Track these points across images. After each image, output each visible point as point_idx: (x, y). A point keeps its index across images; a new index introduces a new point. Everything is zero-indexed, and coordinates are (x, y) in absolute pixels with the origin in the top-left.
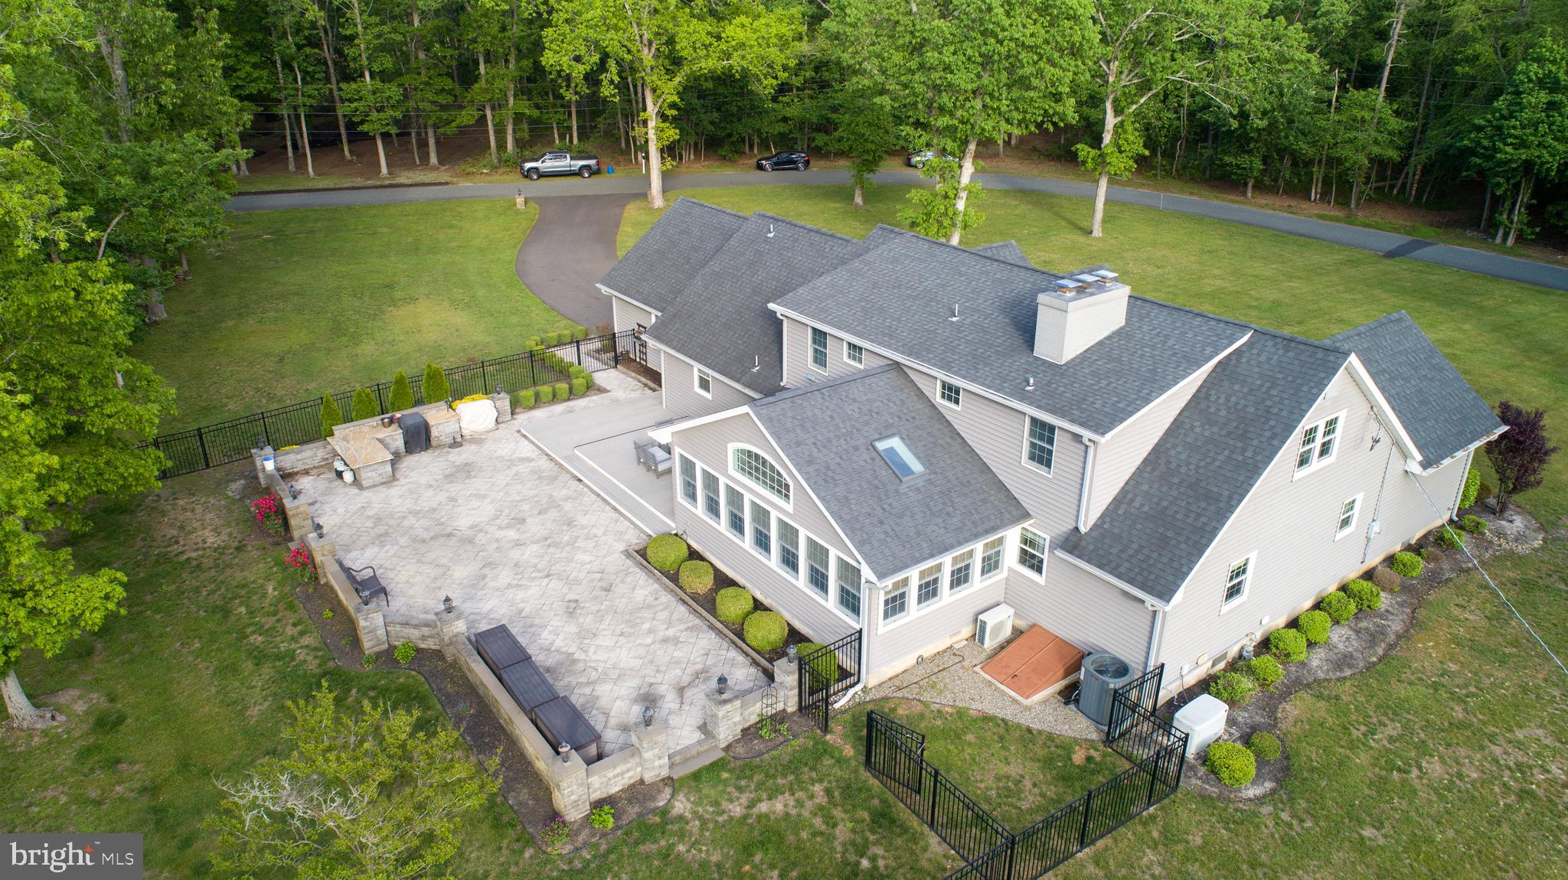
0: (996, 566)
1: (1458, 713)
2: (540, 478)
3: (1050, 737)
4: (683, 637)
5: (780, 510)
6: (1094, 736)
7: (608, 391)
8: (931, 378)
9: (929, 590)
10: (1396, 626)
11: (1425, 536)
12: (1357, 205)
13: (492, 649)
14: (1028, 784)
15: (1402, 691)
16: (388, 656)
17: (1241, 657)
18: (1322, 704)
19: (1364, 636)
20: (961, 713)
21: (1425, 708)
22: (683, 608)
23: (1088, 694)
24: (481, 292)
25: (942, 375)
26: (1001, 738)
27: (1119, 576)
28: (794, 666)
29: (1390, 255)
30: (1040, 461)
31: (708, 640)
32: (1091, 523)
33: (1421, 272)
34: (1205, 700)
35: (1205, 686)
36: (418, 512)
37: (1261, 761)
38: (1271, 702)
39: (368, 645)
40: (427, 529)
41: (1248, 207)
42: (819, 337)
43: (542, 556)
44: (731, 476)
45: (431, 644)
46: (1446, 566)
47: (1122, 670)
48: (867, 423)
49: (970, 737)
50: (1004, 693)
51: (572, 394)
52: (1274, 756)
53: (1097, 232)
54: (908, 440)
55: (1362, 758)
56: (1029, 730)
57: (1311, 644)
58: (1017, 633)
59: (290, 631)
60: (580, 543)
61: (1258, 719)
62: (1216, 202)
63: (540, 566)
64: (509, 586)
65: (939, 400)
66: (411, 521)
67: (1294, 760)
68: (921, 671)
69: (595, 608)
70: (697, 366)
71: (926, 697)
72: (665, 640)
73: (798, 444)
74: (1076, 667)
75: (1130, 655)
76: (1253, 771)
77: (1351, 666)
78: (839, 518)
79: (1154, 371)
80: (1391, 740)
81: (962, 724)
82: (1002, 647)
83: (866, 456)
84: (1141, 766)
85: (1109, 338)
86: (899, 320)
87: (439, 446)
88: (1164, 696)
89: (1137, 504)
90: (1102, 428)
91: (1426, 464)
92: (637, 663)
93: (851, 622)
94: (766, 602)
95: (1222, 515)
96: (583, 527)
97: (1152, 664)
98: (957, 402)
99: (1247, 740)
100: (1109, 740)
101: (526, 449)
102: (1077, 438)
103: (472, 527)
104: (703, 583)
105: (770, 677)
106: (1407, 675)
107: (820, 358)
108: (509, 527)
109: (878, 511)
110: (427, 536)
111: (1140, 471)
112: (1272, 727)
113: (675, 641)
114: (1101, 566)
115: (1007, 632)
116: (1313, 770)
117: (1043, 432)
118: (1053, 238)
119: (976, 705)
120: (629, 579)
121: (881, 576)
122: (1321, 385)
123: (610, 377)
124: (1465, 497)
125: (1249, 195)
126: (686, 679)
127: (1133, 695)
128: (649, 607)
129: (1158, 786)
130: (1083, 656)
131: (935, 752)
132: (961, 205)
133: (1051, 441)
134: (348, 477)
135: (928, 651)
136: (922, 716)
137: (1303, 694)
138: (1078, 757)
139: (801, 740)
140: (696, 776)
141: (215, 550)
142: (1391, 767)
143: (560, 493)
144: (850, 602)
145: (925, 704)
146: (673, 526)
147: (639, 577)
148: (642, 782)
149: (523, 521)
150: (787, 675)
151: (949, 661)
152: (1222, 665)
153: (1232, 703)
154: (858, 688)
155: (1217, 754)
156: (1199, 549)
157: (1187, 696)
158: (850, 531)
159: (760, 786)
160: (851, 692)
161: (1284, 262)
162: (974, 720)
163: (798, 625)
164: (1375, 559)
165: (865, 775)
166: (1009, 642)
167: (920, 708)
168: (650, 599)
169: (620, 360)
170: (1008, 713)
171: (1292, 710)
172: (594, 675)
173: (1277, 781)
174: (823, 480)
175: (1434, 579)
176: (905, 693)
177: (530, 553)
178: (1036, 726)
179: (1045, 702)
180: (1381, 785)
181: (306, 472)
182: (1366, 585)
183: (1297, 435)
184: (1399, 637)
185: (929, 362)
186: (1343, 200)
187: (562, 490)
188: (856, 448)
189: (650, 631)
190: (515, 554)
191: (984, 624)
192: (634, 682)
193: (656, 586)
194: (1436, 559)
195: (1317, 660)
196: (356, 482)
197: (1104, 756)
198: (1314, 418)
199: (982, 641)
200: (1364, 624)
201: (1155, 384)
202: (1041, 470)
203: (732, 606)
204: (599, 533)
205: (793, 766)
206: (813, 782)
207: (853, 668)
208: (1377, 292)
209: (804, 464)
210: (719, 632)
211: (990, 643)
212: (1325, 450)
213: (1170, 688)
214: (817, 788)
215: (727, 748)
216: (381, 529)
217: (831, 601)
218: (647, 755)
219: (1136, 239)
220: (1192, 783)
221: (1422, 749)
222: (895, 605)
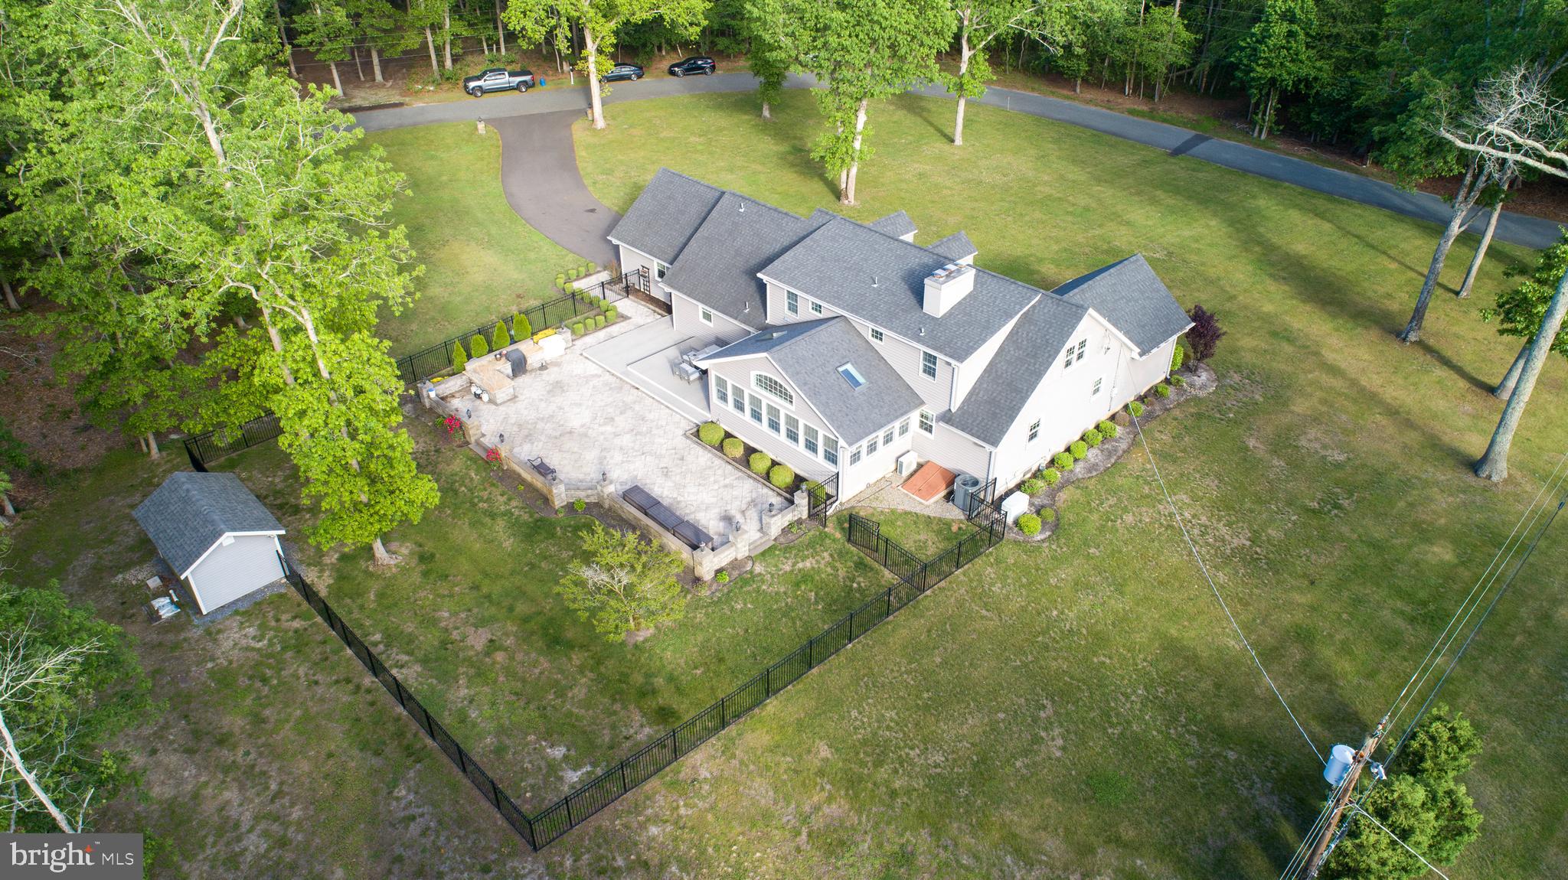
0: (907, 430)
1: (1146, 490)
2: (610, 389)
3: (940, 519)
4: (735, 483)
5: (784, 408)
6: (962, 517)
7: (630, 318)
8: (865, 327)
9: (872, 448)
10: (1123, 446)
11: (1149, 390)
12: (1160, 98)
13: (637, 499)
14: (930, 543)
15: (1120, 481)
16: (570, 507)
17: (1039, 470)
18: (1079, 491)
19: (1106, 453)
20: (893, 512)
21: (1131, 489)
22: (730, 467)
23: (959, 496)
24: (494, 230)
25: (871, 326)
26: (915, 523)
27: (972, 435)
28: (805, 494)
29: (1176, 152)
30: (929, 373)
31: (749, 484)
32: (958, 406)
33: (1194, 170)
34: (1018, 494)
35: (1019, 487)
36: (543, 419)
37: (1044, 523)
38: (1053, 494)
39: (558, 503)
40: (554, 429)
41: (1076, 104)
42: (792, 296)
43: (634, 442)
44: (752, 389)
45: (593, 500)
46: (1157, 408)
47: (976, 483)
48: (832, 357)
49: (899, 523)
50: (914, 500)
51: (608, 324)
52: (1051, 519)
53: (959, 141)
54: (855, 364)
55: (1095, 517)
56: (929, 517)
57: (1076, 460)
58: (920, 466)
59: (502, 499)
60: (655, 431)
61: (1046, 502)
62: (1052, 99)
63: (636, 448)
64: (623, 462)
65: (870, 339)
66: (540, 425)
67: (1062, 521)
68: (869, 491)
69: (679, 471)
70: (701, 307)
71: (874, 505)
72: (726, 486)
73: (798, 373)
74: (951, 483)
75: (980, 475)
76: (1039, 527)
77: (1096, 470)
78: (825, 415)
79: (988, 321)
80: (1110, 506)
81: (894, 516)
82: (912, 475)
83: (834, 377)
84: (984, 529)
85: (964, 299)
86: (841, 286)
87: (532, 370)
88: (997, 494)
89: (981, 395)
90: (961, 358)
91: (1141, 355)
92: (714, 500)
93: (832, 468)
94: (778, 459)
95: (1023, 400)
96: (652, 421)
97: (991, 478)
98: (881, 339)
99: (1038, 513)
100: (969, 519)
101: (592, 369)
102: (949, 364)
103: (582, 426)
104: (739, 452)
105: (792, 502)
106: (1125, 472)
107: (793, 308)
108: (605, 424)
109: (845, 409)
110: (555, 434)
111: (982, 377)
112: (1051, 506)
113: (732, 486)
114: (963, 430)
115: (914, 467)
116: (1070, 524)
117: (930, 359)
118: (925, 148)
119: (901, 507)
120: (692, 452)
121: (850, 444)
122: (1074, 327)
123: (626, 305)
124: (1174, 364)
125: (1078, 90)
126: (744, 507)
127: (982, 496)
128: (710, 468)
129: (993, 538)
130: (956, 476)
131: (884, 530)
132: (857, 145)
133: (935, 364)
134: (485, 397)
135: (872, 481)
136: (873, 514)
137: (1070, 487)
138: (954, 528)
139: (812, 532)
140: (763, 554)
141: (422, 453)
142: (1108, 519)
143: (629, 399)
144: (832, 458)
145: (874, 509)
146: (709, 417)
147: (698, 450)
148: (736, 559)
149: (612, 419)
150: (801, 499)
151: (883, 484)
152: (1029, 475)
153: (1032, 495)
154: (837, 503)
155: (1022, 521)
156: (1012, 419)
157: (1009, 493)
158: (832, 422)
159: (796, 555)
160: (834, 505)
161: (1096, 166)
162: (901, 515)
163: (799, 472)
164: (1117, 407)
165: (849, 546)
166: (915, 472)
167: (871, 510)
168: (709, 463)
169: (628, 290)
170: (918, 510)
171: (1063, 496)
172: (693, 509)
173: (1053, 531)
174: (813, 393)
175: (1149, 417)
176: (863, 503)
177: (626, 440)
178: (932, 515)
179: (937, 502)
180: (1101, 529)
181: (453, 396)
182: (1110, 424)
183: (1063, 352)
184: (1124, 452)
185: (864, 317)
186: (1149, 95)
187: (630, 397)
188: (828, 373)
189: (715, 482)
190: (617, 441)
191: (902, 463)
192: (717, 510)
193: (710, 455)
194: (1152, 404)
195: (1079, 469)
196: (491, 401)
197: (967, 526)
198: (1073, 341)
199: (901, 472)
200: (1106, 446)
201: (989, 330)
202: (930, 379)
203: (760, 464)
204: (664, 423)
205: (811, 545)
206: (823, 551)
207: (834, 493)
208: (1158, 193)
209: (803, 385)
210: (755, 479)
211: (905, 473)
212: (1080, 356)
213: (1000, 490)
214: (826, 554)
215: (775, 539)
216: (525, 432)
217: (820, 457)
218: (739, 546)
219: (988, 146)
220: (1010, 536)
221: (1125, 510)
222: (855, 458)
